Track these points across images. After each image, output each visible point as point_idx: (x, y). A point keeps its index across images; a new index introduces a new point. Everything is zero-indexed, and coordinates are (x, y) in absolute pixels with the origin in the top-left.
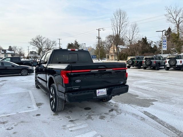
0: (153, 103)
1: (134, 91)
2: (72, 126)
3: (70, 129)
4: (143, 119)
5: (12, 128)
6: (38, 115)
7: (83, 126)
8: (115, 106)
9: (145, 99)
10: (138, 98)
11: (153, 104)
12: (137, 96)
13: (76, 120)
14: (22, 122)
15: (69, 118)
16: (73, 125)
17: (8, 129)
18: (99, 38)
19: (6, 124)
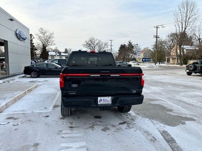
0: (186, 122)
1: (172, 104)
3: (63, 136)
4: (154, 140)
5: (18, 125)
6: (47, 116)
7: (77, 135)
8: (131, 119)
9: (178, 116)
10: (170, 113)
11: (185, 124)
12: (171, 111)
13: (76, 127)
14: (29, 121)
15: (72, 124)
16: (69, 131)
17: (14, 125)
18: (157, 37)
19: (16, 121)
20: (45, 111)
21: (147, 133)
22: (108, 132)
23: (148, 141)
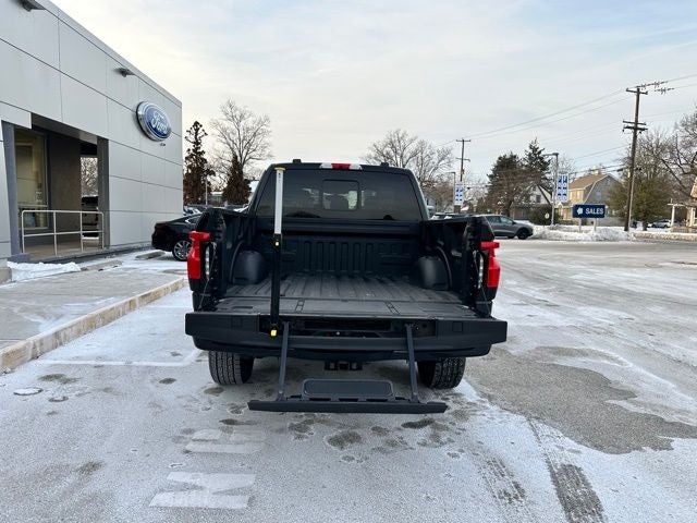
0: (677, 442)
2: (212, 437)
5: (65, 399)
6: (169, 381)
7: (240, 449)
9: (648, 417)
10: (623, 403)
11: (669, 448)
12: (628, 395)
14: (106, 390)
15: (236, 410)
16: (217, 434)
17: (52, 400)
18: (636, 129)
19: (68, 385)
20: (169, 364)
21: (498, 466)
22: (351, 449)
23: (488, 497)
